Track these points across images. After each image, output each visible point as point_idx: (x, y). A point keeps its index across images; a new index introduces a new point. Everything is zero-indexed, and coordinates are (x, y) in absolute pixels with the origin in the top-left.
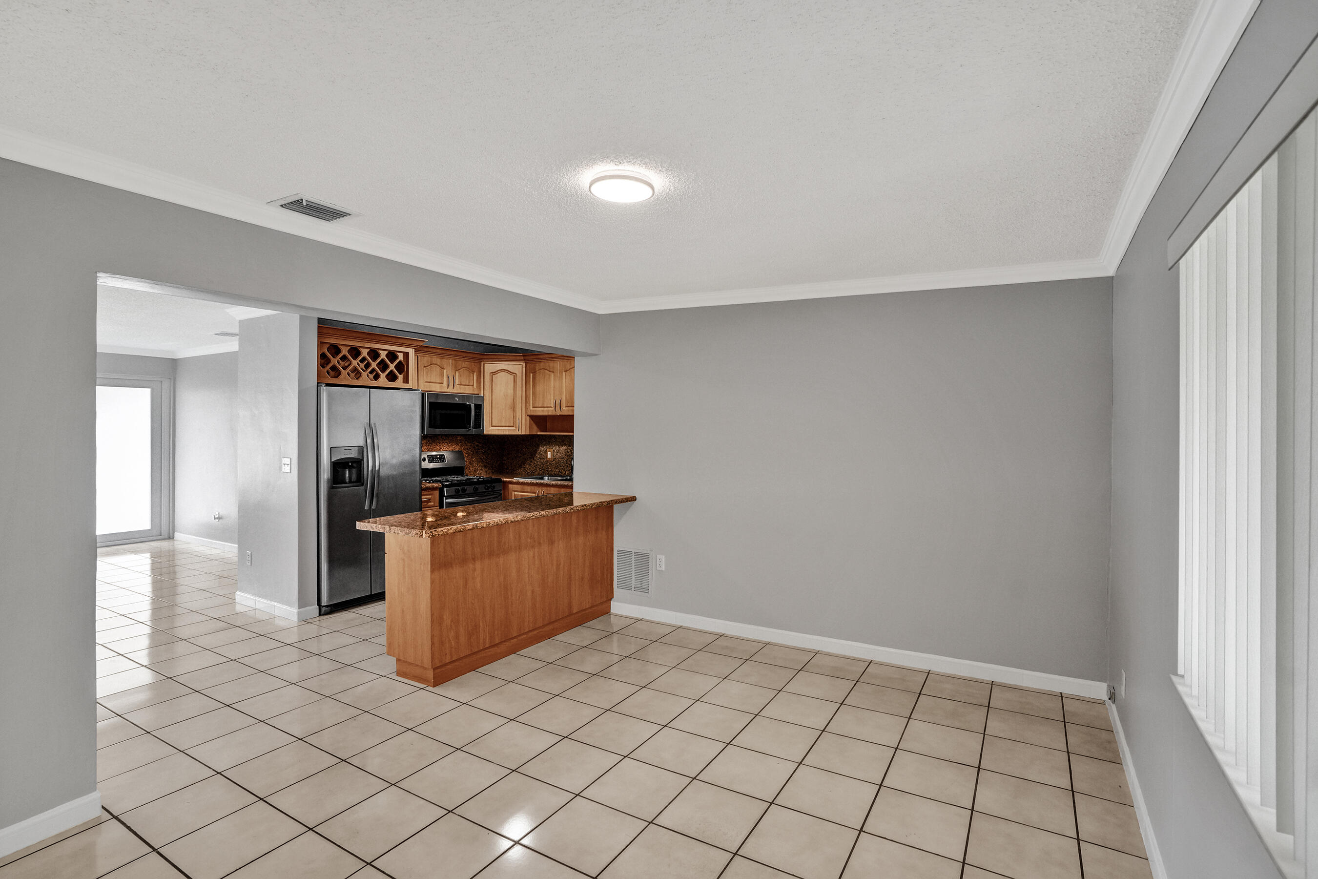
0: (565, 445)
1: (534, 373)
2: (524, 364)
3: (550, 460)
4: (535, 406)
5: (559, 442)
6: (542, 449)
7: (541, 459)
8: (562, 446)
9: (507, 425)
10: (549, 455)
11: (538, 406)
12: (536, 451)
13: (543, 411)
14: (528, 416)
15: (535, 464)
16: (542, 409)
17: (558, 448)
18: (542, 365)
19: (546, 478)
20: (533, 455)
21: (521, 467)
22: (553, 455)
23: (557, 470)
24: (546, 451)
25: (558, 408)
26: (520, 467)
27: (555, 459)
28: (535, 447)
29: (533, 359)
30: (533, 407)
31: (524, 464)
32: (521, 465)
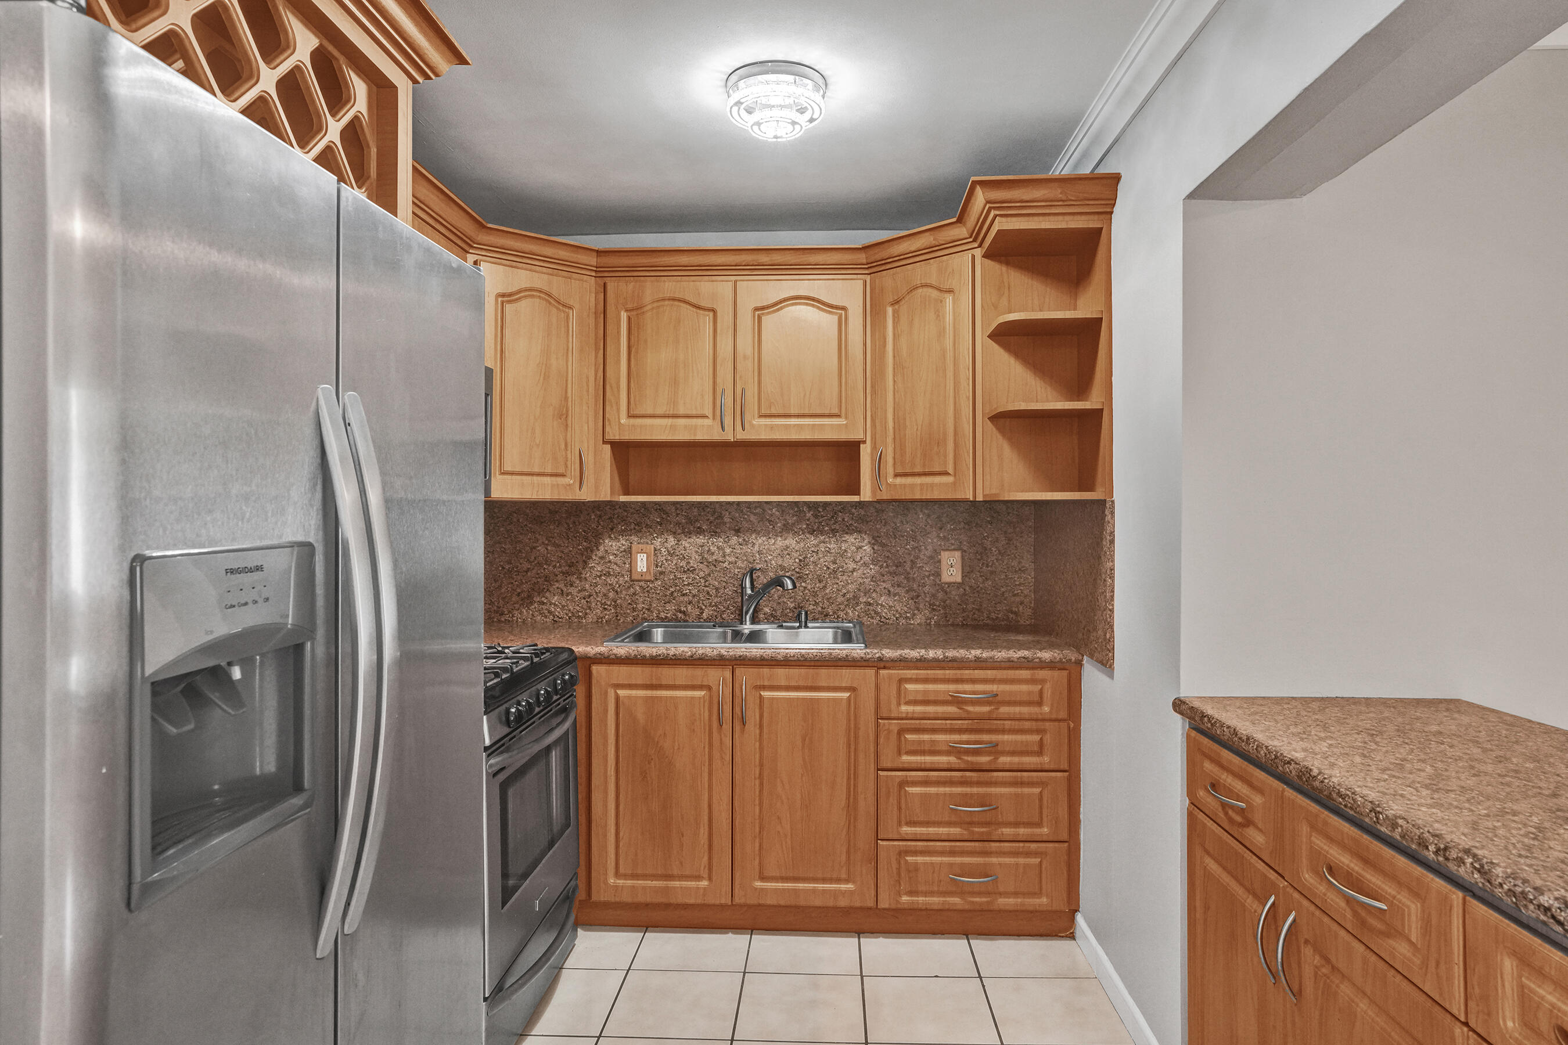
0: (700, 531)
1: (636, 311)
2: (590, 283)
3: (648, 578)
4: (637, 412)
5: (678, 524)
6: (612, 545)
7: (608, 574)
8: (689, 534)
9: (549, 470)
10: (642, 563)
11: (650, 411)
12: (586, 555)
13: (673, 427)
14: (604, 442)
15: (583, 590)
16: (670, 421)
17: (672, 541)
18: (670, 286)
19: (658, 633)
20: (574, 567)
21: (532, 603)
22: (654, 562)
23: (671, 607)
24: (629, 552)
25: (728, 421)
26: (527, 600)
27: (661, 573)
28: (586, 539)
29: (633, 268)
30: (630, 416)
31: (541, 592)
32: (529, 597)
